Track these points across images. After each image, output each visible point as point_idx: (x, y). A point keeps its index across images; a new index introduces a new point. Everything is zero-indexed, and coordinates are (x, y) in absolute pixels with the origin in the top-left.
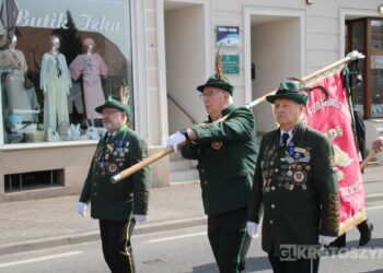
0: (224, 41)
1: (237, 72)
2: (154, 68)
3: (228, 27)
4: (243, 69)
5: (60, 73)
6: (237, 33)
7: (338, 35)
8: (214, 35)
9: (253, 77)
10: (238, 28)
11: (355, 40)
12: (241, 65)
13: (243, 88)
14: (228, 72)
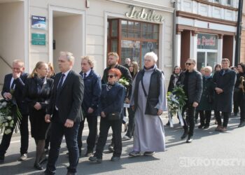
0: (37, 25)
1: (45, 44)
3: (39, 17)
4: (48, 43)
6: (45, 21)
7: (104, 27)
8: (30, 21)
9: (54, 48)
10: (45, 18)
11: (113, 31)
12: (46, 40)
13: (48, 54)
14: (38, 44)
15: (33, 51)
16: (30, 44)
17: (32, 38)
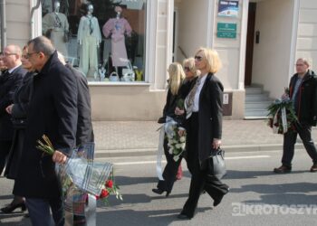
1: (235, 37)
2: (163, 31)
3: (228, 1)
4: (240, 35)
5: (92, 32)
6: (237, 6)
8: (216, 7)
10: (237, 2)
12: (238, 32)
13: (239, 49)
14: (226, 37)
15: (218, 45)
16: (214, 37)
17: (218, 29)
